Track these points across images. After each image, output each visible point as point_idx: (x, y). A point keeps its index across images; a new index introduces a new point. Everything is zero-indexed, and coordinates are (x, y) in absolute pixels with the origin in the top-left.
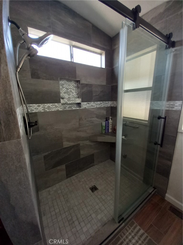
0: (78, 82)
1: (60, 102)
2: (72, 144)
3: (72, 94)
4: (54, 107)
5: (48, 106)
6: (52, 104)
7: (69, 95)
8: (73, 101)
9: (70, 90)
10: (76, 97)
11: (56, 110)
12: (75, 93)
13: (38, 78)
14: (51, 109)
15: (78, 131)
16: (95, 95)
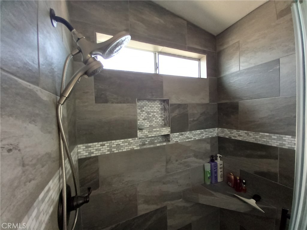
0: (166, 101)
1: (136, 136)
2: (153, 207)
3: (156, 120)
4: (126, 144)
5: (117, 143)
6: (123, 140)
7: (151, 121)
8: (158, 133)
9: (153, 114)
10: (162, 125)
11: (130, 149)
12: (160, 118)
14: (121, 149)
15: (164, 183)
16: (192, 119)
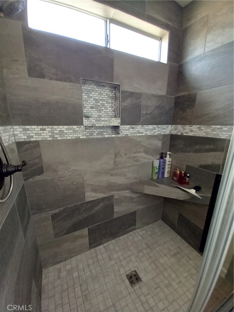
0: (116, 88)
1: (82, 124)
2: (101, 196)
3: (105, 110)
4: (70, 131)
5: (60, 129)
6: (66, 127)
7: (100, 111)
8: (106, 123)
9: (102, 102)
10: (112, 116)
11: (75, 138)
12: (110, 109)
13: (42, 76)
14: (65, 136)
15: (112, 175)
16: (144, 112)
